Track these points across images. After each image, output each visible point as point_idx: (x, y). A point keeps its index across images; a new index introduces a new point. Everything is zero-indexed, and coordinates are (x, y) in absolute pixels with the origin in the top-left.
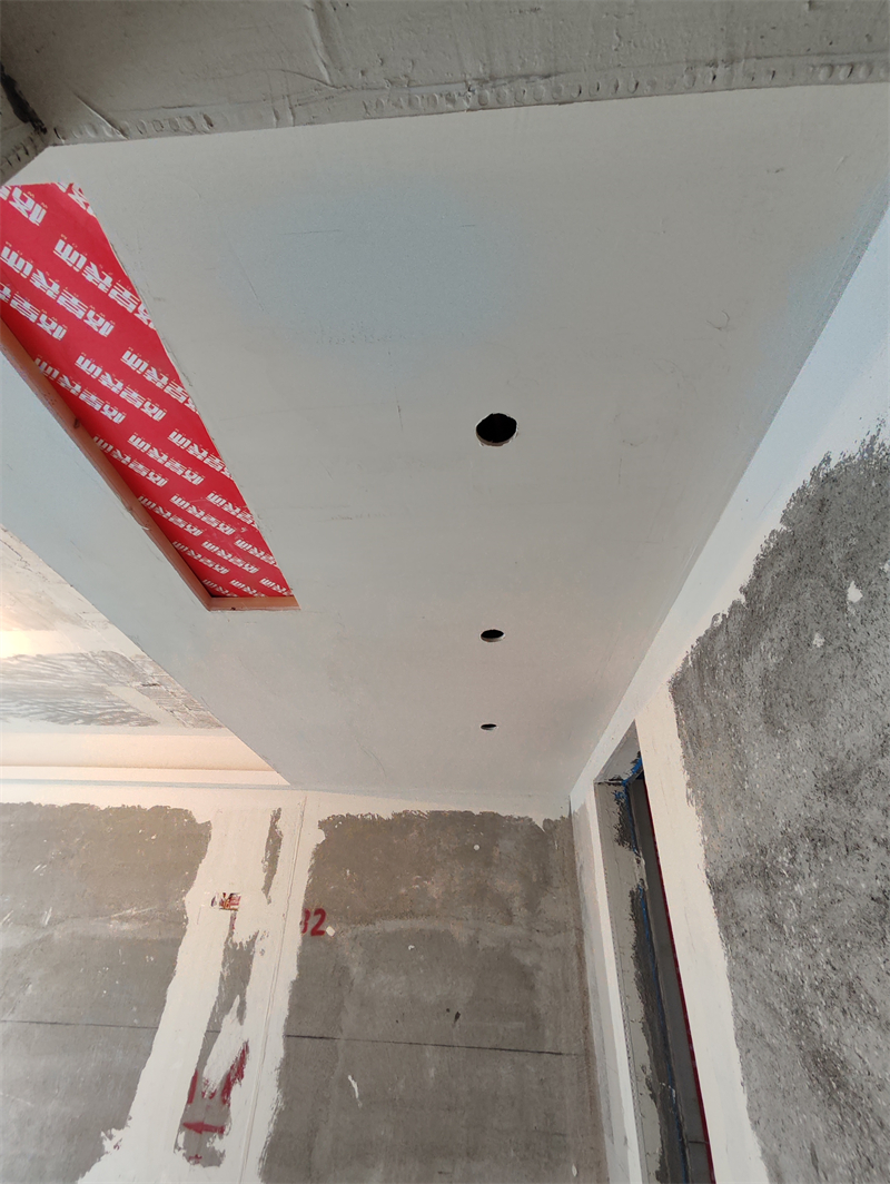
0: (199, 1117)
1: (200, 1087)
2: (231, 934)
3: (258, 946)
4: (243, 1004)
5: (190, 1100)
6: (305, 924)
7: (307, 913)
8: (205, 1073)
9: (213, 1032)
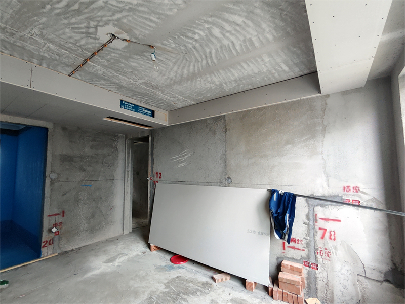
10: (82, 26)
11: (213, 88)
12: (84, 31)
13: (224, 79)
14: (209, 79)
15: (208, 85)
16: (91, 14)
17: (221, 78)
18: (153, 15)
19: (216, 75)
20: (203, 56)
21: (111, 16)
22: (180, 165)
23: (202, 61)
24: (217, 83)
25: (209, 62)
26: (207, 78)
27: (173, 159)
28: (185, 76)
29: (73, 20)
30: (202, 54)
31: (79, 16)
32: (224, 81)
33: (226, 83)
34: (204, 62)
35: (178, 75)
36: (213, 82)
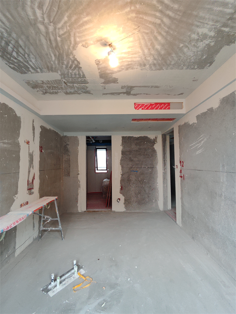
0: (30, 188)
1: (29, 182)
2: (29, 150)
3: (34, 154)
4: (33, 165)
5: (28, 185)
6: (40, 149)
7: (40, 147)
8: (29, 180)
9: (29, 172)
10: (70, 63)
11: (212, 44)
12: (74, 66)
13: (217, 21)
14: (194, 36)
15: (202, 45)
16: (65, 52)
17: (211, 23)
18: (82, 16)
19: (198, 24)
20: (158, 14)
21: (71, 43)
22: (198, 152)
23: (162, 21)
24: (212, 34)
25: (171, 13)
26: (190, 36)
27: (191, 147)
28: (163, 52)
29: (65, 63)
30: (153, 13)
31: (64, 58)
32: (219, 25)
33: (225, 25)
34: (166, 20)
35: (156, 57)
36: (205, 37)
